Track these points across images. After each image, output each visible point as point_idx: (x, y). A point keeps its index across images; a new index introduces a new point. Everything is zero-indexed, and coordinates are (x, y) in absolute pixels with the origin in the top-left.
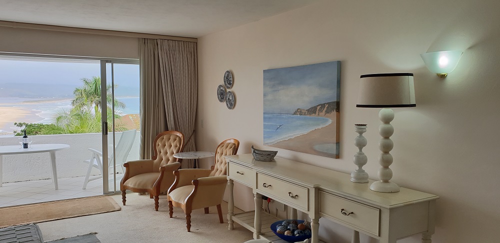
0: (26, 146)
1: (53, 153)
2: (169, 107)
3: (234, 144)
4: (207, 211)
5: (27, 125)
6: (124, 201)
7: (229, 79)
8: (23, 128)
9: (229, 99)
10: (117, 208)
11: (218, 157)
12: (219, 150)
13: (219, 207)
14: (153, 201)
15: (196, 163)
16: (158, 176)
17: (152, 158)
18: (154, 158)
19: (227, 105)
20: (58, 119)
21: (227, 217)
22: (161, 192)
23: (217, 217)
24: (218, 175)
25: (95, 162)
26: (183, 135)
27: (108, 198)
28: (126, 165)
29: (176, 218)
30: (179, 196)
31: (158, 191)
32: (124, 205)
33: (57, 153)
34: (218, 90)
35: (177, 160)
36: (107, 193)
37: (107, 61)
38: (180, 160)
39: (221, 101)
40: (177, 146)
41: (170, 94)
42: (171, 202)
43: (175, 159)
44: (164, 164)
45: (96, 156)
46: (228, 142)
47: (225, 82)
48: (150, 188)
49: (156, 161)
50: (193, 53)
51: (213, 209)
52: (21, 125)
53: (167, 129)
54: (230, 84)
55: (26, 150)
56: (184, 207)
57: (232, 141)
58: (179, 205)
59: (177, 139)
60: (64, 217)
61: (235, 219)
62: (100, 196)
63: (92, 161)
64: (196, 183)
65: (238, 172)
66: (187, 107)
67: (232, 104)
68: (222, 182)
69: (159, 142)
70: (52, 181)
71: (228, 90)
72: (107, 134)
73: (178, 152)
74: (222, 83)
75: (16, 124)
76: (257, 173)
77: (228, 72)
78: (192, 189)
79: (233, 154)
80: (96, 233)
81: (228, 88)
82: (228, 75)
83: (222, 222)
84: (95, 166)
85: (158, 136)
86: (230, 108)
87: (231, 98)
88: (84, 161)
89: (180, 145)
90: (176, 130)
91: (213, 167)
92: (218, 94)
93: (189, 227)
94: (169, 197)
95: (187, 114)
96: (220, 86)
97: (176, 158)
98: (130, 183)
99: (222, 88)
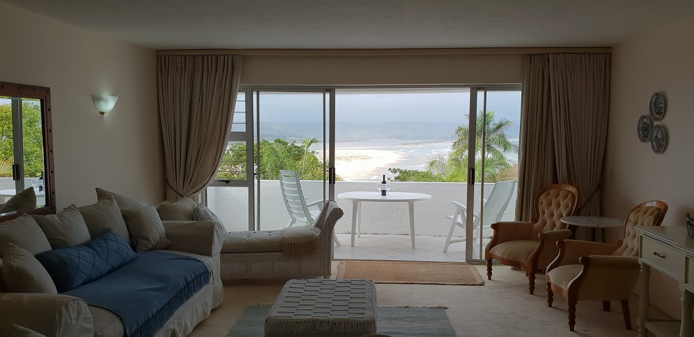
0: (384, 193)
1: (411, 203)
2: (560, 149)
3: (659, 209)
4: (607, 306)
5: (401, 172)
6: (490, 274)
7: (659, 105)
8: (397, 174)
9: (656, 137)
10: (479, 282)
11: (629, 228)
12: (631, 217)
13: (625, 304)
14: (527, 280)
15: (593, 234)
16: (536, 245)
17: (532, 221)
18: (535, 220)
19: (653, 147)
20: (432, 164)
21: (637, 321)
22: (539, 268)
23: (622, 318)
24: (627, 255)
25: (460, 220)
26: (578, 190)
27: (471, 267)
28: (494, 226)
29: (557, 308)
30: (561, 277)
31: (535, 268)
32: (490, 279)
33: (415, 203)
34: (639, 123)
35: (568, 226)
36: (470, 261)
37: (480, 89)
38: (571, 227)
39: (643, 140)
40: (568, 206)
41: (563, 130)
42: (549, 284)
43: (564, 225)
44: (547, 230)
45: (460, 211)
46: (648, 205)
47: (651, 110)
48: (523, 261)
49: (536, 225)
50: (603, 70)
51: (616, 305)
52: (395, 171)
53: (555, 180)
54: (659, 113)
55: (384, 198)
56: (566, 295)
57: (654, 204)
58: (559, 290)
59: (570, 195)
60: (413, 282)
61: (649, 326)
62: (461, 263)
63: (456, 218)
64: (586, 262)
65: (655, 253)
66: (589, 149)
67: (661, 145)
68: (632, 266)
69: (543, 199)
70: (409, 237)
71: (656, 123)
72: (473, 183)
73: (569, 215)
74: (646, 112)
75: (390, 169)
76: (687, 259)
77: (657, 94)
78: (579, 271)
79: (653, 225)
80: (446, 308)
81: (657, 119)
82: (657, 100)
83: (629, 326)
84: (459, 224)
85: (542, 189)
86: (657, 151)
87: (659, 136)
88: (446, 217)
89: (573, 205)
90: (570, 183)
91: (620, 243)
92: (639, 130)
93: (572, 324)
94: (549, 277)
95: (589, 160)
96: (643, 117)
97: (566, 224)
98: (498, 251)
99: (645, 120)
